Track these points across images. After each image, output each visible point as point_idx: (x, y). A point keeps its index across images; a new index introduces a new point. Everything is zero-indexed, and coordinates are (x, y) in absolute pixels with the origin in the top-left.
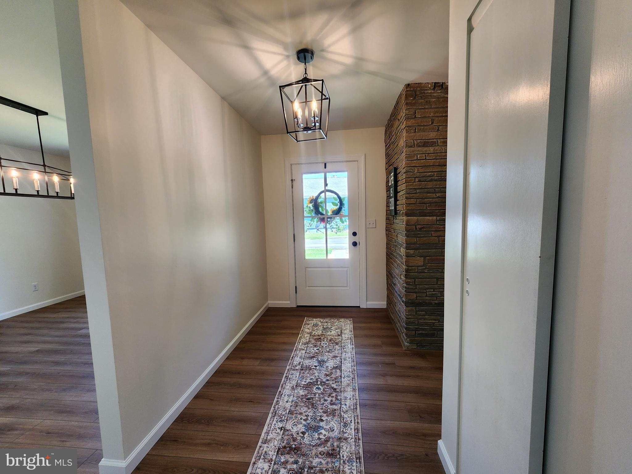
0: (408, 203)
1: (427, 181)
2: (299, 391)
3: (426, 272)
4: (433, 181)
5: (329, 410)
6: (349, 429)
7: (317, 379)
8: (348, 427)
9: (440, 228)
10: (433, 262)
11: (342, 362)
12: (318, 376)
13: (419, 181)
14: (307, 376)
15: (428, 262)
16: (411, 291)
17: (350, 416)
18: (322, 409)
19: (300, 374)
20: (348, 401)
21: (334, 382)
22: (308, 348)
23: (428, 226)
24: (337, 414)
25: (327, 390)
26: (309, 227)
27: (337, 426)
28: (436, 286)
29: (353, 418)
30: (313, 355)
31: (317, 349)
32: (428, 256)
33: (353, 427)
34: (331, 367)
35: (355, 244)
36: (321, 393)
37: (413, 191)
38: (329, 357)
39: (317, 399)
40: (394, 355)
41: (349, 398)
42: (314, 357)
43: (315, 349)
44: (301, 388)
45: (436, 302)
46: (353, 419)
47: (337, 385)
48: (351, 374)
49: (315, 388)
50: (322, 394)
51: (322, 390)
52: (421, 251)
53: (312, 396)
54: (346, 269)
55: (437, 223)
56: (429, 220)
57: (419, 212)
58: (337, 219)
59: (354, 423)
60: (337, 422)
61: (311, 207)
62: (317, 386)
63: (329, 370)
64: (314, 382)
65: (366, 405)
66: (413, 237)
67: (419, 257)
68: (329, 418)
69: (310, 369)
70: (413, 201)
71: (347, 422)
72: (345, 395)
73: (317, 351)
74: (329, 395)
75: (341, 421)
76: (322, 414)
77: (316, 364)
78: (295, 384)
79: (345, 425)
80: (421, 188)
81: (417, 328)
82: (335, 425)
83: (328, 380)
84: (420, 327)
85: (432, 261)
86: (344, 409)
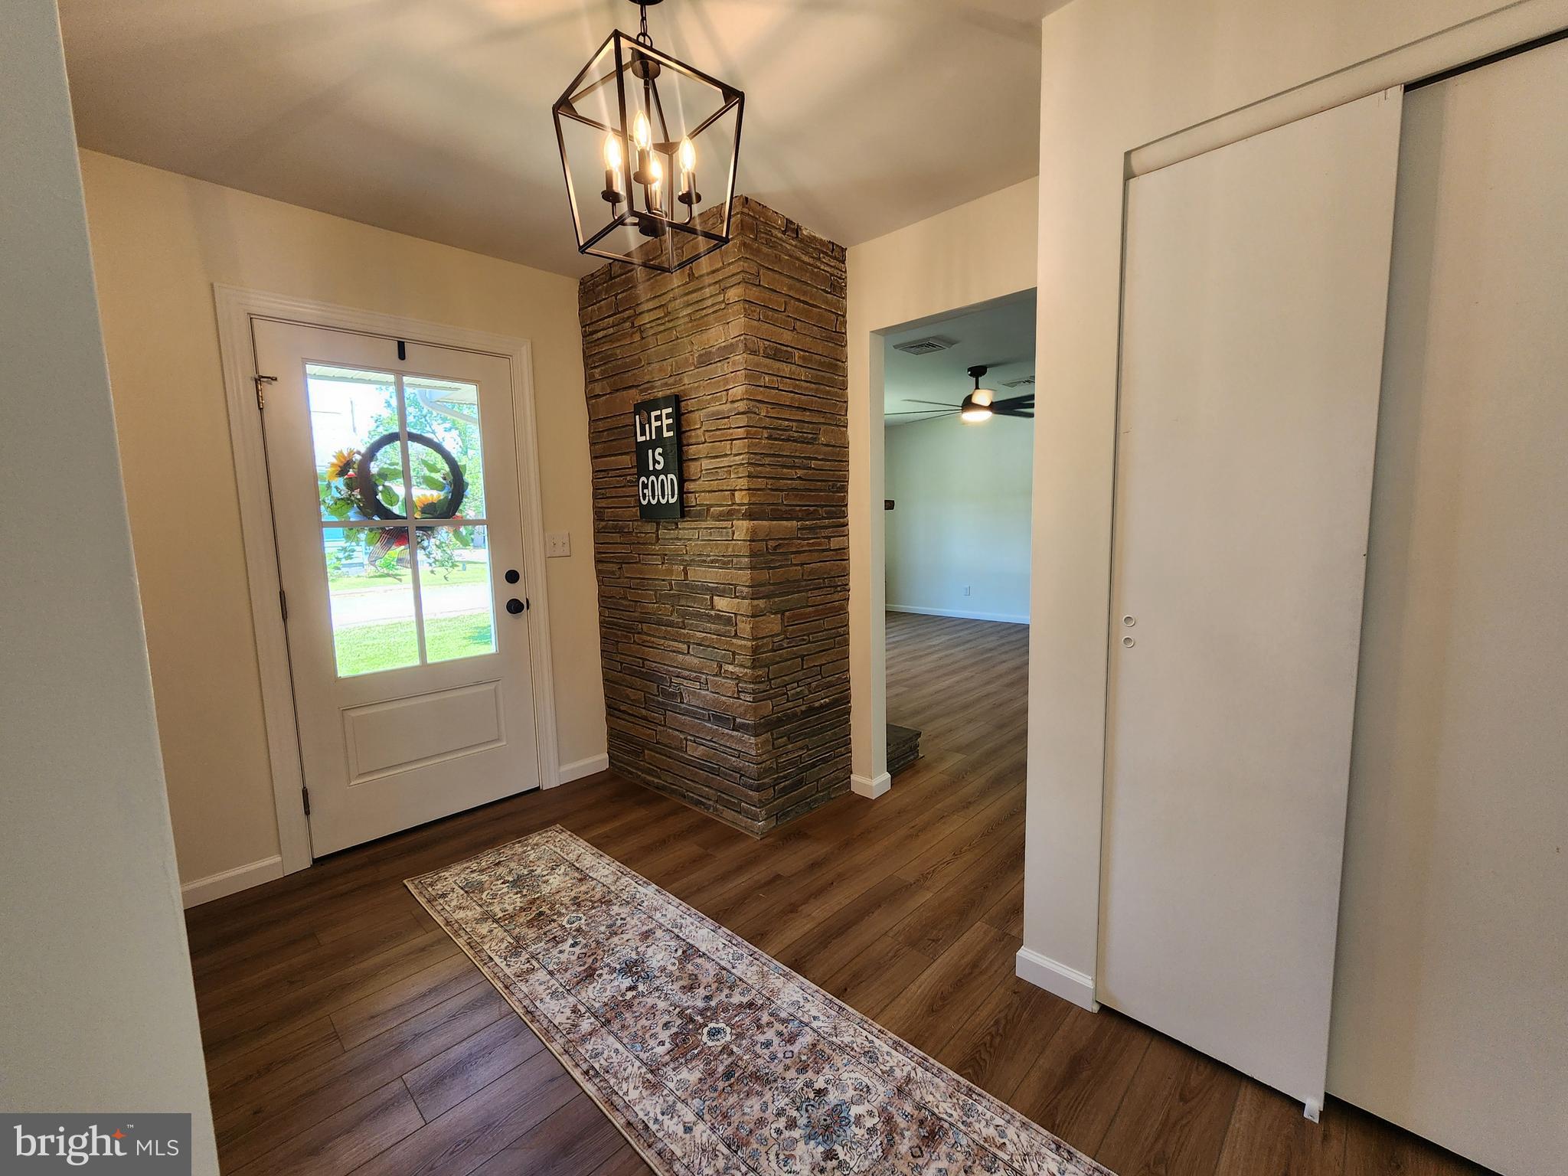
0: (753, 487)
1: (783, 440)
2: (679, 1078)
3: (786, 646)
4: (791, 440)
5: (804, 1058)
6: (888, 1058)
7: (681, 1015)
8: (879, 1056)
9: (802, 547)
10: (796, 622)
11: (678, 936)
12: (671, 1005)
13: (769, 438)
14: (643, 1027)
15: (788, 624)
16: (764, 696)
17: (852, 1032)
18: (787, 1068)
19: (619, 1040)
20: (808, 1006)
21: (726, 991)
22: (540, 956)
23: (786, 542)
24: (828, 1051)
25: (737, 1019)
26: (344, 561)
27: (863, 1072)
28: (801, 673)
29: (862, 1030)
30: (583, 968)
31: (573, 946)
32: (788, 611)
33: (886, 1048)
34: (674, 964)
35: (515, 607)
36: (734, 1037)
37: (759, 460)
38: (632, 943)
39: (748, 1057)
40: (755, 858)
41: (801, 1000)
42: (595, 970)
43: (566, 946)
44: (672, 1066)
45: (803, 708)
46: (865, 1033)
47: (742, 994)
48: (735, 948)
49: (705, 1038)
50: (740, 1036)
51: (728, 1030)
52: (776, 599)
53: (726, 1063)
54: (492, 687)
55: (799, 535)
56: (786, 527)
57: (772, 510)
58: (444, 533)
59: (877, 1038)
60: (851, 1067)
61: (342, 487)
62: (706, 1030)
63: (677, 973)
64: (682, 1027)
65: (843, 988)
66: (762, 569)
67: (773, 614)
68: (828, 1072)
69: (629, 1005)
70: (760, 483)
71: (866, 1049)
72: (787, 1000)
73: (577, 950)
74: (759, 1027)
75: (853, 1057)
76: (802, 1077)
77: (627, 982)
78: (644, 1070)
79: (870, 1058)
80: (774, 455)
81: (776, 779)
82: (857, 1075)
83: (708, 998)
84: (781, 774)
85: (794, 621)
86: (826, 1030)
